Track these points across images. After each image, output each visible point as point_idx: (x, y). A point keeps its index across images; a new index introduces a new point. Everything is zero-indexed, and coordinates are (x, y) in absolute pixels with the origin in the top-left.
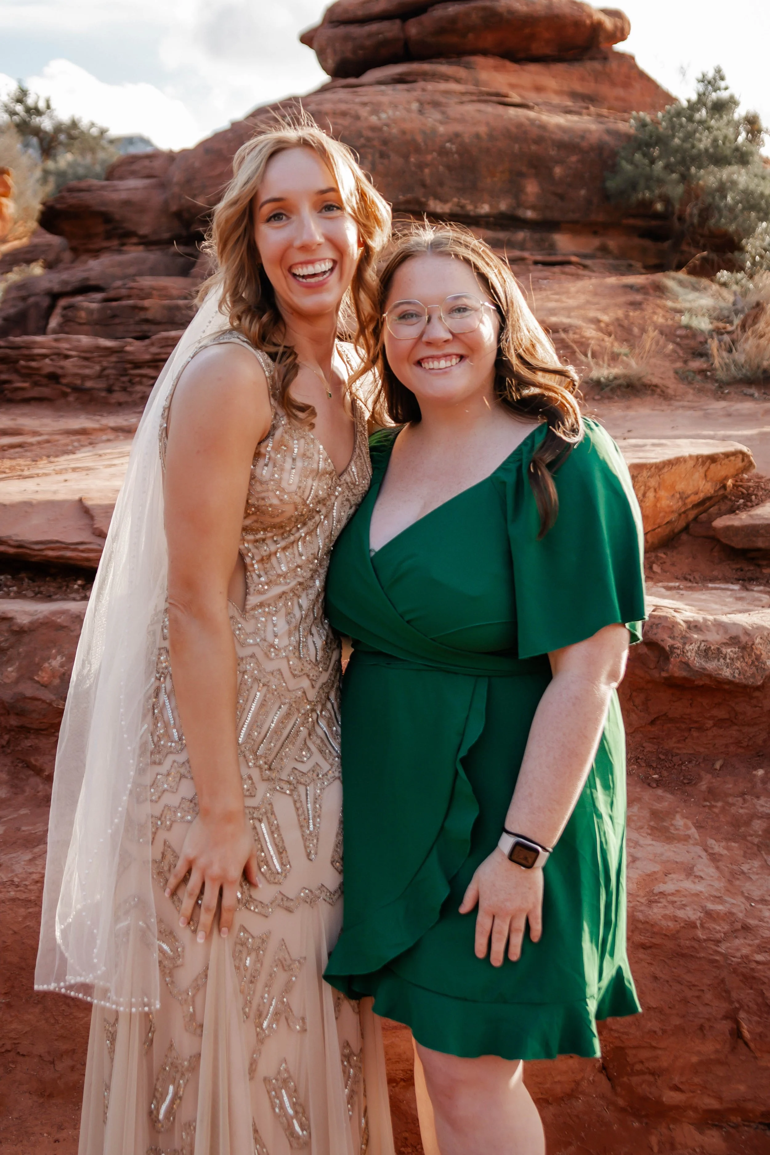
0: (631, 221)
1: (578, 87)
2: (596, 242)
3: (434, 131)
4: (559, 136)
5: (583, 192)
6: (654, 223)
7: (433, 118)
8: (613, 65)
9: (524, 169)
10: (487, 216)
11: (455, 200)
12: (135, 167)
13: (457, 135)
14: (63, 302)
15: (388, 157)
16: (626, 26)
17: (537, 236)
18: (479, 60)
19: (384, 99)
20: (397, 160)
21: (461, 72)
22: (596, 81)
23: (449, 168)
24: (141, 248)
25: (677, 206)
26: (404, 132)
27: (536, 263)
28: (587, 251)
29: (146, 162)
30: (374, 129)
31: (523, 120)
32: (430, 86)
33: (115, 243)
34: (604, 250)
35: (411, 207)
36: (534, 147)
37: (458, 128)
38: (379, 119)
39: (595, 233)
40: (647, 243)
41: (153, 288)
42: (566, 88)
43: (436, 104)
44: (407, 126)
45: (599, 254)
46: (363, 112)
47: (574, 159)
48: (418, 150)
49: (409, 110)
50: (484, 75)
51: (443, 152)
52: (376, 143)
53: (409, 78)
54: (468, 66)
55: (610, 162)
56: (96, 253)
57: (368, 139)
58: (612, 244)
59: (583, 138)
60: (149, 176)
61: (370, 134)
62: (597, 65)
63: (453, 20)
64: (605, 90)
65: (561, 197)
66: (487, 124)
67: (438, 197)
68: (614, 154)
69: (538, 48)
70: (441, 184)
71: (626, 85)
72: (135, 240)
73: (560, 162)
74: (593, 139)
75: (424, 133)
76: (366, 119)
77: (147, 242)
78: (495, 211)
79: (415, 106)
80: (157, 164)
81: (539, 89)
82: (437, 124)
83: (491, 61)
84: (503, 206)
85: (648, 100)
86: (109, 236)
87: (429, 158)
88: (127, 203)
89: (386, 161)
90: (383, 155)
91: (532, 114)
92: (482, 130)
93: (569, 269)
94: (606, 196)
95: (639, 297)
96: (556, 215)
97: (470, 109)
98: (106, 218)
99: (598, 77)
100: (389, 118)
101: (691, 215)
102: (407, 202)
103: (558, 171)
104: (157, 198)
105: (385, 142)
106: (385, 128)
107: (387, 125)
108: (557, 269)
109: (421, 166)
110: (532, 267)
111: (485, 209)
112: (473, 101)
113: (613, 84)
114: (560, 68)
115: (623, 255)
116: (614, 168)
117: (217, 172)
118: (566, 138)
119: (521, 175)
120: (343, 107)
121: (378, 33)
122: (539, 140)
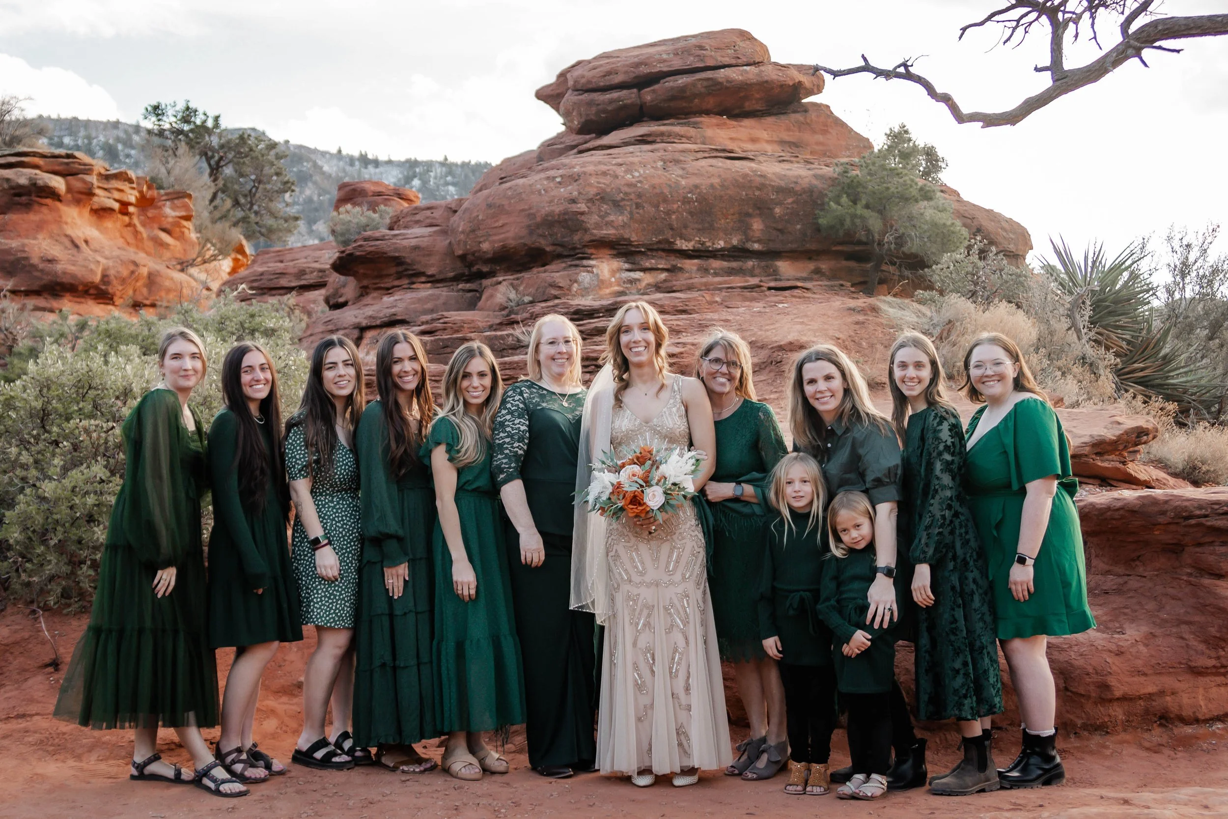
0: (840, 248)
1: (785, 136)
2: (811, 266)
3: (677, 183)
4: (778, 182)
5: (799, 227)
6: (857, 248)
7: (676, 172)
8: (813, 115)
9: (750, 211)
10: (722, 249)
11: (697, 239)
12: (417, 217)
13: (696, 187)
14: (369, 334)
15: (644, 207)
16: (821, 83)
17: (763, 264)
18: (704, 119)
19: (636, 160)
20: (650, 210)
21: (691, 131)
22: (800, 131)
23: (691, 213)
24: (429, 285)
25: (877, 237)
26: (654, 187)
27: (770, 289)
28: (804, 275)
29: (428, 213)
30: (630, 185)
31: (747, 171)
32: (670, 147)
33: (405, 281)
34: (817, 271)
35: (662, 246)
36: (757, 193)
37: (696, 181)
38: (633, 177)
39: (810, 259)
40: (852, 264)
41: (464, 322)
42: (775, 139)
43: (677, 162)
44: (656, 181)
45: (816, 276)
46: (620, 171)
47: (790, 200)
48: (665, 200)
49: (656, 168)
50: (709, 132)
51: (686, 201)
52: (632, 196)
53: (650, 139)
54: (695, 125)
55: (819, 202)
56: (388, 291)
57: (626, 194)
58: (824, 266)
59: (796, 183)
60: (431, 225)
61: (626, 189)
62: (799, 117)
63: (683, 89)
64: (807, 137)
65: (781, 231)
66: (720, 176)
67: (682, 237)
68: (822, 195)
69: (748, 106)
70: (686, 227)
71: (825, 132)
72: (423, 279)
73: (780, 203)
74: (805, 183)
75: (670, 186)
76: (623, 177)
77: (434, 281)
78: (729, 246)
79: (660, 164)
80: (437, 214)
81: (754, 140)
82: (680, 179)
83: (714, 120)
84: (735, 242)
85: (844, 143)
86: (400, 276)
87: (675, 206)
88: (416, 248)
89: (641, 211)
90: (638, 206)
91: (752, 165)
92: (716, 181)
93: (796, 292)
94: (818, 229)
95: (861, 318)
96: (777, 246)
97: (703, 163)
98: (398, 261)
99: (802, 126)
100: (641, 175)
101: (889, 243)
102: (659, 242)
103: (777, 210)
104: (442, 243)
105: (639, 196)
106: (639, 185)
107: (640, 182)
108: (787, 293)
109: (668, 213)
110: (767, 293)
111: (721, 244)
112: (705, 158)
113: (814, 132)
114: (770, 120)
115: (833, 275)
116: (822, 206)
117: (500, 223)
118: (782, 184)
119: (748, 215)
120: (604, 168)
121: (619, 100)
122: (761, 187)
